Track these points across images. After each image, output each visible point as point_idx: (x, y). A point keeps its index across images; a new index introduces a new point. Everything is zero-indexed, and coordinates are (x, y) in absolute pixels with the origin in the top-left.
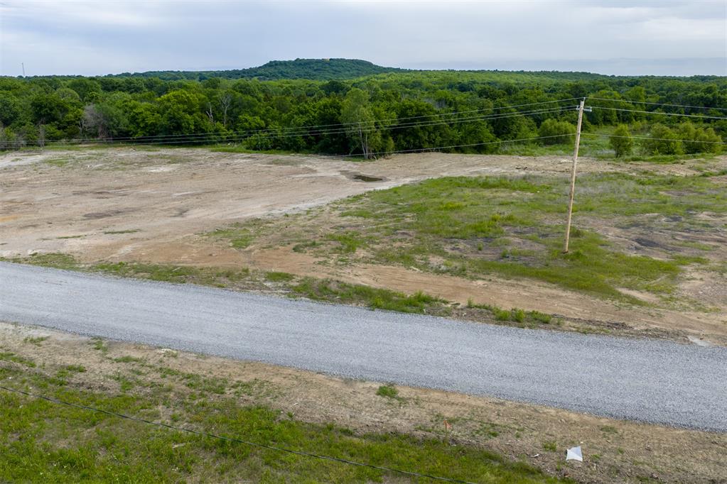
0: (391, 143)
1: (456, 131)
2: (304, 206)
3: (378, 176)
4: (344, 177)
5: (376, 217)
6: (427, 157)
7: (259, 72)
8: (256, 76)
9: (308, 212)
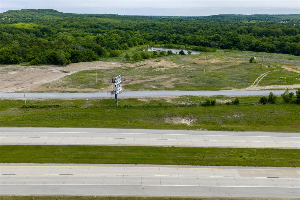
0: (70, 61)
1: (87, 56)
2: (55, 80)
3: (68, 71)
4: (60, 72)
5: (69, 81)
6: (80, 64)
9: (56, 81)
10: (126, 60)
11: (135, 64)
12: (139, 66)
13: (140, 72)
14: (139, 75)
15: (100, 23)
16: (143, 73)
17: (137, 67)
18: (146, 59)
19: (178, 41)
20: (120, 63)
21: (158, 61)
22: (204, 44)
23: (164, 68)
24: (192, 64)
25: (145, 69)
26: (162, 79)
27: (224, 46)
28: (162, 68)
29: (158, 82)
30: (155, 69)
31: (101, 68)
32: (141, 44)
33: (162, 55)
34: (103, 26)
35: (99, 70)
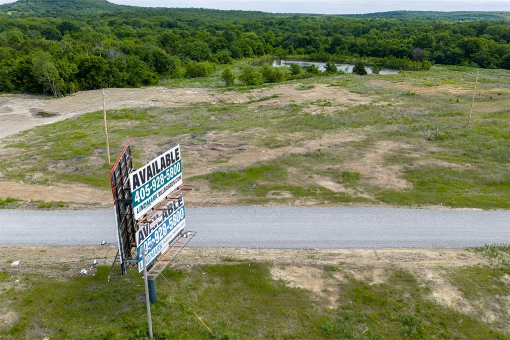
0: (75, 85)
3: (54, 112)
4: (30, 114)
5: (28, 147)
7: (13, 7)
8: (9, 11)
10: (224, 84)
11: (248, 94)
12: (258, 99)
13: (265, 117)
14: (261, 129)
15: (180, 20)
16: (275, 122)
17: (253, 101)
18: (274, 82)
19: (339, 47)
20: (210, 91)
21: (309, 88)
22: (399, 54)
23: (333, 107)
24: (403, 95)
25: (277, 109)
26: (345, 145)
27: (443, 58)
28: (324, 106)
29: (333, 160)
30: (307, 110)
31: (153, 104)
32: (258, 54)
33: (312, 74)
34: (186, 24)
35: (146, 110)
